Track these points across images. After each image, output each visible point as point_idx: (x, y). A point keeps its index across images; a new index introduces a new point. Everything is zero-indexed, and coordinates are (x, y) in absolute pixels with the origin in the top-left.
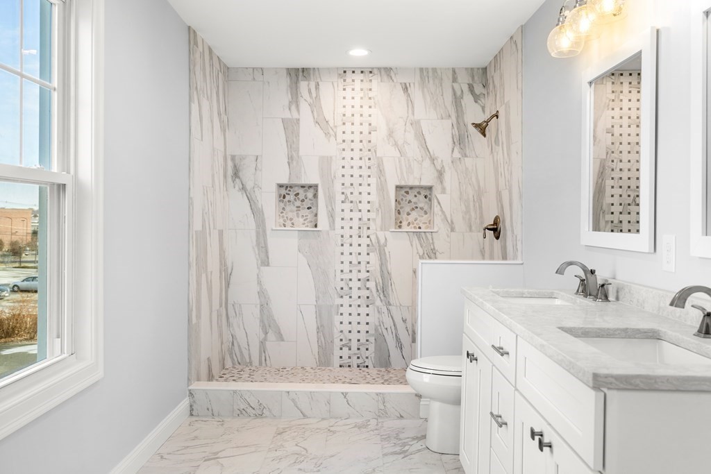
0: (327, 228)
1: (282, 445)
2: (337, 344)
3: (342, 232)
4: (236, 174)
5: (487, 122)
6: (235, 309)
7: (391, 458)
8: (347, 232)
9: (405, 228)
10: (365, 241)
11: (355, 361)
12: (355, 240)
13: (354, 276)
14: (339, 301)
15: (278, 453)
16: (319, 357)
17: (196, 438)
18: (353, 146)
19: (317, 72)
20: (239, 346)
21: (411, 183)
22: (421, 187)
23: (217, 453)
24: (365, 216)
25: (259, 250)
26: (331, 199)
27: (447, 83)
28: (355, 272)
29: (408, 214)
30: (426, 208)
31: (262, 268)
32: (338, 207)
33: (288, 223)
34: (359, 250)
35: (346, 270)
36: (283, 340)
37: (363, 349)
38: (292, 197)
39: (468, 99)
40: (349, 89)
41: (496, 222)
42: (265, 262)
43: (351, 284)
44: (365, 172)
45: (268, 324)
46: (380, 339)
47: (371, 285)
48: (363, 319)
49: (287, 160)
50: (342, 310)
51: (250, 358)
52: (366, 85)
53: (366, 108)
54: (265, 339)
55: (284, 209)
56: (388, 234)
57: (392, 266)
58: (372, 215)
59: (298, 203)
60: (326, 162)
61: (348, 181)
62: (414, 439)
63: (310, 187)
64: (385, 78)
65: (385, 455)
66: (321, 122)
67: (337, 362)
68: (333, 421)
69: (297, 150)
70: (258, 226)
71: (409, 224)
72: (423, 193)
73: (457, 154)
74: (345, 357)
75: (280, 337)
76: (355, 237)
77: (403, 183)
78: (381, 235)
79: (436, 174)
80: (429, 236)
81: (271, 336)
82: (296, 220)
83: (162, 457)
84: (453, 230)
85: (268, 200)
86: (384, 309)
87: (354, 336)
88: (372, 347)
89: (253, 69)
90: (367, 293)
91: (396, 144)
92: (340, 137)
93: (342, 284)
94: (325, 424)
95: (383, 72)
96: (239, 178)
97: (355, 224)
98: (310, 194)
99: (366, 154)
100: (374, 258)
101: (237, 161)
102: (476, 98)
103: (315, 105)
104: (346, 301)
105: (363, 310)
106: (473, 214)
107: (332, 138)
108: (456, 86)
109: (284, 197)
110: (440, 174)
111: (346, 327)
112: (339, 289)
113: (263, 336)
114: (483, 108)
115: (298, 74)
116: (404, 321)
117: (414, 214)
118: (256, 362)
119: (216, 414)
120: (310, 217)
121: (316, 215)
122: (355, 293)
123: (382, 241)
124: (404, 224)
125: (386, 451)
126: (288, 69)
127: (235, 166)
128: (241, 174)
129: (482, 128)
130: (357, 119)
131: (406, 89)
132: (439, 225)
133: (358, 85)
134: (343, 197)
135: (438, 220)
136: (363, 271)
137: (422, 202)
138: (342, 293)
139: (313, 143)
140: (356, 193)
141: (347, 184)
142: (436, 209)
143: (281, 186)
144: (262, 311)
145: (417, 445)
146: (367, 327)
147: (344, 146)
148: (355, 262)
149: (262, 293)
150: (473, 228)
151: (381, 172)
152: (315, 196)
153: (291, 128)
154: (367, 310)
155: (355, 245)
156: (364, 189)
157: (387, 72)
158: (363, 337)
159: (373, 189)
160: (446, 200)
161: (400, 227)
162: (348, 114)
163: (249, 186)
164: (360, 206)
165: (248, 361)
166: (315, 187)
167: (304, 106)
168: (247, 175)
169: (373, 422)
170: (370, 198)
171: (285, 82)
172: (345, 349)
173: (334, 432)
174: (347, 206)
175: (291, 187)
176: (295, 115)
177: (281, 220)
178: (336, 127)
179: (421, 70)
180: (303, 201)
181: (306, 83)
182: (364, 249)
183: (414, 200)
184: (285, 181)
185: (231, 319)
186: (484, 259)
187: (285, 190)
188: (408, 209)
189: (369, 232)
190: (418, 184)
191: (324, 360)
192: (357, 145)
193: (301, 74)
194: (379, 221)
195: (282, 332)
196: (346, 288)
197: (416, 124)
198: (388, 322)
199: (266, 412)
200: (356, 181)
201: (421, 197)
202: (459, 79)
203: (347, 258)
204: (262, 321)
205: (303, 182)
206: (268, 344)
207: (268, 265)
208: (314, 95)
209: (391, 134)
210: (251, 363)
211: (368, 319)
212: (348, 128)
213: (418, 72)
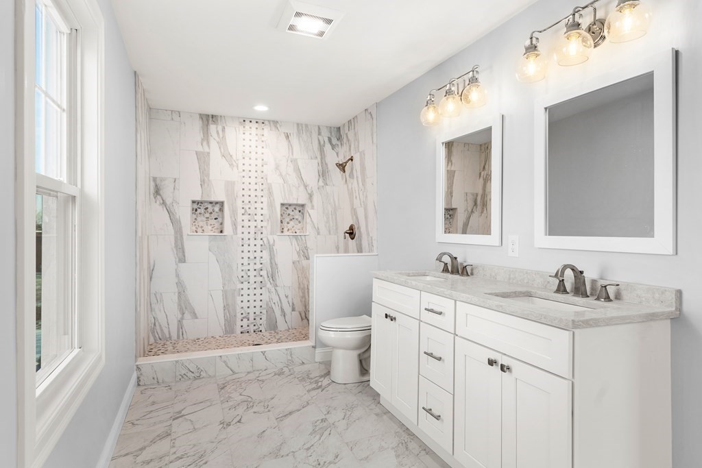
0: (232, 233)
1: (230, 397)
2: (239, 317)
3: (242, 236)
4: (157, 192)
5: (346, 163)
6: (156, 297)
7: (314, 393)
8: (246, 236)
9: (286, 233)
10: (259, 242)
11: (252, 328)
12: (252, 242)
13: (252, 267)
14: (241, 286)
15: (231, 403)
16: (225, 328)
17: (153, 403)
18: (250, 174)
19: (223, 118)
20: (160, 326)
21: (291, 202)
22: (297, 205)
23: (180, 412)
24: (259, 224)
25: (177, 250)
26: (234, 212)
27: (315, 135)
28: (252, 264)
29: (288, 223)
30: (300, 219)
31: (180, 265)
32: (240, 217)
33: (200, 230)
34: (255, 248)
35: (246, 263)
36: (197, 318)
37: (258, 319)
38: (202, 210)
39: (328, 147)
40: (247, 133)
41: (351, 228)
42: (182, 260)
43: (249, 273)
44: (259, 193)
45: (185, 306)
46: (270, 311)
47: (264, 273)
48: (258, 298)
49: (199, 183)
50: (242, 292)
51: (170, 334)
52: (260, 132)
53: (260, 147)
54: (182, 318)
55: (196, 219)
56: (275, 237)
57: (279, 260)
58: (263, 224)
59: (207, 215)
60: (230, 186)
61: (247, 199)
62: (321, 377)
63: (217, 203)
64: (273, 128)
65: (309, 391)
66: (226, 156)
67: (239, 330)
68: (257, 373)
69: (208, 175)
70: (176, 232)
71: (288, 230)
72: (298, 209)
73: (321, 183)
74: (245, 326)
75: (195, 316)
76: (252, 239)
77: (286, 202)
78: (271, 238)
79: (308, 196)
80: (303, 238)
81: (187, 315)
82: (205, 227)
83: (133, 424)
84: (318, 234)
85: (184, 213)
86: (273, 290)
87: (251, 311)
88: (264, 317)
89: (172, 111)
90: (261, 279)
91: (281, 175)
92: (241, 167)
93: (243, 274)
94: (251, 376)
95: (271, 123)
96: (160, 195)
97: (252, 230)
98: (217, 208)
99: (259, 180)
100: (266, 254)
101: (158, 182)
102: (333, 147)
103: (222, 143)
104: (245, 285)
105: (258, 291)
106: (331, 223)
107: (235, 168)
108: (320, 137)
109: (196, 210)
110: (311, 196)
111: (245, 304)
112: (240, 277)
113: (180, 316)
114: (337, 154)
115: (208, 119)
116: (287, 297)
117: (292, 223)
118: (174, 336)
119: (160, 381)
120: (217, 225)
121: (221, 224)
122: (252, 280)
123: (271, 242)
124: (285, 230)
125: (307, 388)
126: (200, 114)
127: (156, 186)
128: (161, 192)
129: (342, 167)
130: (253, 155)
131: (287, 137)
132: (309, 230)
133: (254, 131)
134: (243, 211)
135: (309, 227)
136: (258, 263)
137: (297, 215)
138: (242, 280)
139: (220, 172)
140: (253, 208)
141: (246, 202)
142: (308, 220)
143: (194, 202)
144: (179, 297)
145: (325, 381)
146: (261, 303)
147: (244, 174)
148: (252, 257)
149: (180, 284)
150: (332, 233)
151: (270, 193)
152: (221, 210)
153: (203, 159)
154: (261, 291)
155: (252, 245)
156: (259, 205)
157: (275, 123)
158: (258, 310)
159: (265, 205)
160: (315, 214)
161: (282, 232)
162: (247, 152)
163: (168, 202)
164: (256, 218)
165: (168, 336)
166: (222, 203)
167: (213, 144)
168: (167, 193)
169: (285, 369)
170: (262, 212)
171: (198, 124)
172: (245, 320)
173: (263, 381)
174: (246, 217)
175: (201, 203)
176: (206, 149)
177: (194, 228)
178: (238, 160)
179: (298, 124)
180: (211, 213)
181: (215, 126)
182: (258, 248)
183: (292, 213)
184: (198, 198)
185: (152, 305)
186: (338, 252)
187: (198, 206)
188: (288, 220)
189: (262, 236)
190: (296, 203)
191: (229, 328)
192: (253, 174)
193: (211, 119)
194: (269, 228)
195: (196, 312)
196: (245, 276)
197: (294, 161)
198: (276, 299)
199: (203, 374)
200: (253, 199)
201: (297, 212)
202: (323, 134)
203: (246, 255)
204: (179, 305)
205: (212, 199)
206: (184, 322)
207: (185, 262)
208: (221, 136)
209: (277, 167)
210: (170, 338)
211: (261, 298)
212: (247, 161)
213: (296, 126)
